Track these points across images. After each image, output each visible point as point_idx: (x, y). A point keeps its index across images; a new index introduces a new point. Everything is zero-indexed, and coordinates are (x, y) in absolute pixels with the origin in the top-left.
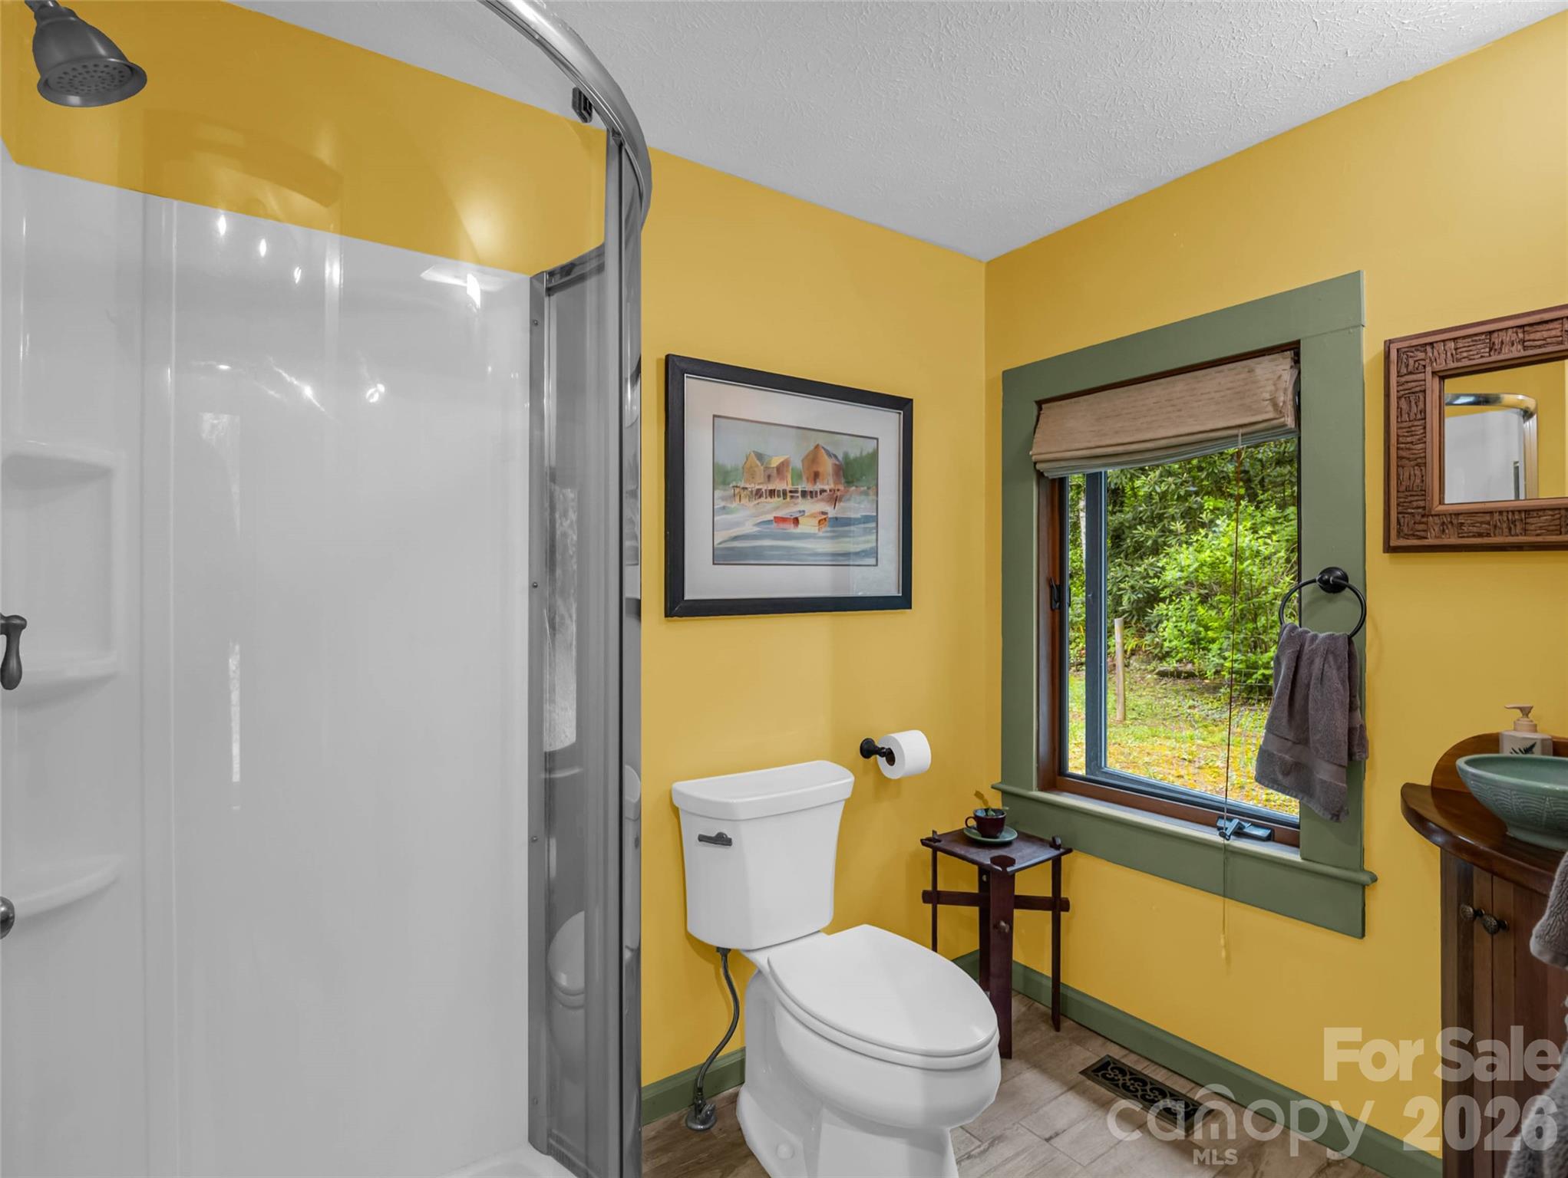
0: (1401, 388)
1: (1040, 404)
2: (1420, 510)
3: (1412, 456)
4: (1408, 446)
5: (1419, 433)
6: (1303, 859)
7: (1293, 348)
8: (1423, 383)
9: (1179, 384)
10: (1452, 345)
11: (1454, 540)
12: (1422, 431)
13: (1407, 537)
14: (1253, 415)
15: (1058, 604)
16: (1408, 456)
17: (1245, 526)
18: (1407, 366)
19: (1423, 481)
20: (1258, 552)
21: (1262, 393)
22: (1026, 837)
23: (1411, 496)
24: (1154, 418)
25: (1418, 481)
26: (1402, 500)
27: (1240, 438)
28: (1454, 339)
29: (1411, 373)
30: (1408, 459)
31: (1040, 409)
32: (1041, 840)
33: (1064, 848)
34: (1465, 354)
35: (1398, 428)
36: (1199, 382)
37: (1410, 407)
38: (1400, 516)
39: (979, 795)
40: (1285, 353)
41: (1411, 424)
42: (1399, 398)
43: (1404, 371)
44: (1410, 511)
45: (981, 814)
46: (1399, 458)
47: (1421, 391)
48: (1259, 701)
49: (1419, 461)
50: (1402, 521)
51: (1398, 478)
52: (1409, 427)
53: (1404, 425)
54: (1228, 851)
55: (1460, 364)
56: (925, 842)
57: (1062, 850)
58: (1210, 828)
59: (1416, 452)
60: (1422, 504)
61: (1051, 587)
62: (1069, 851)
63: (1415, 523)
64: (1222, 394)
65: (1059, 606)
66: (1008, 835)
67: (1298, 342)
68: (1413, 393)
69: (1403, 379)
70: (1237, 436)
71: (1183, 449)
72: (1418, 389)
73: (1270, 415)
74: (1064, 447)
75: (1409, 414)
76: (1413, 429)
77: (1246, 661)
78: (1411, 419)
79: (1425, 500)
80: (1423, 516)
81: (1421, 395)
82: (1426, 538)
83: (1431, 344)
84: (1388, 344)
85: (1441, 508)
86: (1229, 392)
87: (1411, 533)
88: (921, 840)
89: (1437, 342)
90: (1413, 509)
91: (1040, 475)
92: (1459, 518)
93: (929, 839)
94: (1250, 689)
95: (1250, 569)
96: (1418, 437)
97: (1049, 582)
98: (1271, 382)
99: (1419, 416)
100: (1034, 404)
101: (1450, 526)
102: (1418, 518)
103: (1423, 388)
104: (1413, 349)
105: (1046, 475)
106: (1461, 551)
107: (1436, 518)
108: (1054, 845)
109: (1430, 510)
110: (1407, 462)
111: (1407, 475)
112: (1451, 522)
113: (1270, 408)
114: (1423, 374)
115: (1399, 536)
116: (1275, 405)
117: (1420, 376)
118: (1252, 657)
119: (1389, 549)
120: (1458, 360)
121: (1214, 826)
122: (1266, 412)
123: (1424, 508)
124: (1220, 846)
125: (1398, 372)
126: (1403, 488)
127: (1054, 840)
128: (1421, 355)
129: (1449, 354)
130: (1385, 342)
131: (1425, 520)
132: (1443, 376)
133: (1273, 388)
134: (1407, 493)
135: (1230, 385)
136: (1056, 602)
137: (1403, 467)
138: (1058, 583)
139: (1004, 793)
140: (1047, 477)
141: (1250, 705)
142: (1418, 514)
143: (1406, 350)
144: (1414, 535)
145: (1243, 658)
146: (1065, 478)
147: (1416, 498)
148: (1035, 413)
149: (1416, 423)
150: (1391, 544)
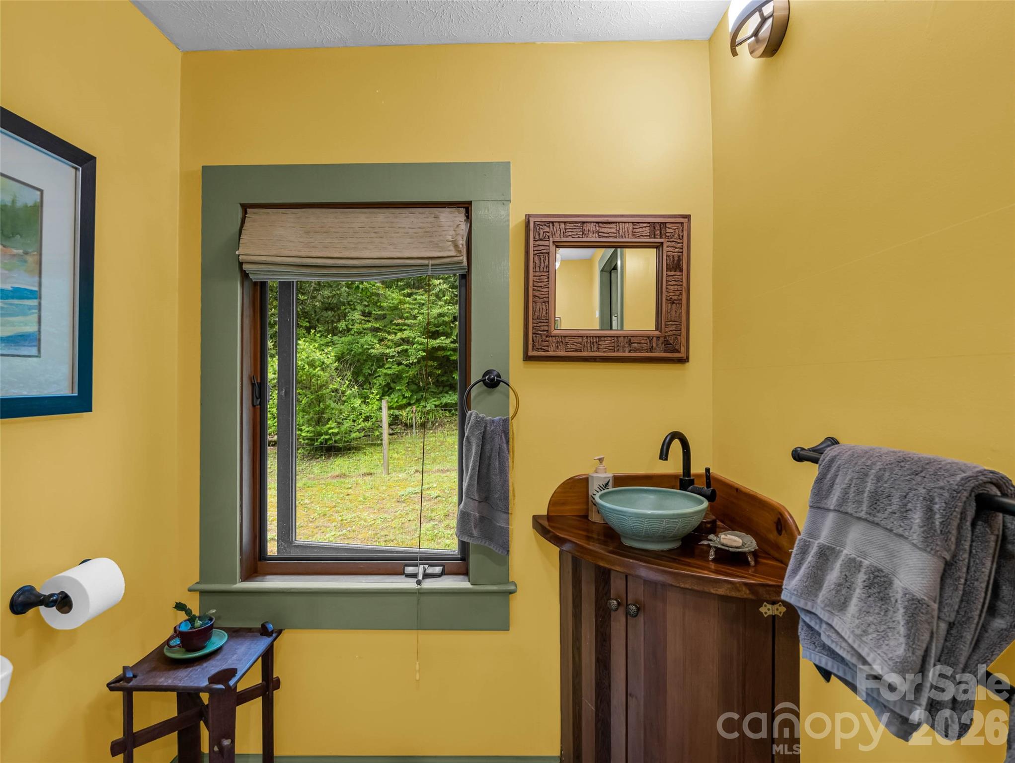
0: (536, 249)
1: (245, 207)
2: (545, 333)
3: (541, 296)
4: (539, 289)
5: (545, 281)
6: (472, 584)
7: (466, 207)
8: (548, 248)
9: (381, 217)
10: (563, 225)
11: (563, 353)
12: (547, 280)
13: (538, 350)
14: (440, 251)
15: (259, 400)
16: (539, 295)
17: (314, 346)
18: (539, 235)
19: (546, 313)
20: (323, 363)
21: (446, 235)
22: (235, 633)
23: (540, 322)
24: (360, 240)
25: (544, 313)
26: (535, 325)
27: (430, 267)
28: (565, 222)
29: (541, 240)
30: (539, 297)
31: (245, 212)
32: (250, 630)
33: (276, 632)
34: (570, 234)
35: (534, 276)
36: (396, 217)
37: (541, 262)
38: (534, 335)
39: (180, 607)
40: (461, 209)
41: (540, 274)
42: (534, 255)
43: (537, 237)
44: (539, 332)
45: (185, 628)
46: (534, 296)
47: (546, 253)
48: (321, 455)
49: (545, 299)
50: (535, 339)
51: (533, 310)
52: (540, 276)
53: (537, 274)
54: (421, 593)
55: (565, 239)
56: (112, 686)
57: (274, 635)
58: (399, 576)
59: (543, 293)
60: (546, 328)
61: (253, 385)
62: (280, 632)
63: (542, 341)
64: (414, 230)
65: (260, 402)
66: (218, 640)
67: (470, 203)
68: (542, 253)
69: (537, 243)
70: (427, 265)
71: (383, 270)
72: (545, 251)
73: (453, 253)
74: (274, 253)
75: (540, 267)
76: (542, 277)
77: (314, 431)
78: (541, 270)
79: (548, 326)
80: (547, 337)
81: (546, 255)
82: (548, 351)
83: (553, 222)
84: (528, 217)
85: (555, 332)
86: (420, 230)
87: (540, 347)
88: (108, 685)
89: (556, 222)
90: (541, 331)
91: (245, 275)
92: (564, 339)
93: (118, 680)
94: (317, 449)
95: (319, 373)
96: (544, 283)
97: (252, 379)
98: (452, 228)
99: (545, 270)
100: (239, 205)
101: (561, 344)
102: (544, 337)
103: (547, 251)
104: (543, 224)
105: (251, 276)
106: (566, 361)
107: (554, 338)
108: (264, 631)
109: (551, 333)
110: (538, 299)
111: (538, 307)
112: (562, 342)
113: (452, 248)
114: (547, 242)
115: (533, 350)
116: (456, 246)
117: (546, 243)
118: (318, 428)
119: (527, 358)
120: (567, 237)
121: (402, 573)
122: (449, 251)
123: (547, 331)
124: (415, 591)
125: (534, 238)
126: (536, 317)
127: (264, 626)
128: (547, 229)
129: (562, 232)
130: (526, 215)
131: (547, 339)
132: (558, 245)
133: (453, 233)
134: (538, 321)
135: (421, 225)
136: (257, 398)
137: (536, 303)
138: (259, 381)
139: (203, 593)
140: (251, 279)
141: (316, 458)
142: (544, 335)
143: (539, 223)
144: (542, 349)
145: (313, 429)
146: (265, 282)
147: (543, 324)
148: (240, 215)
149: (544, 274)
150: (529, 355)
